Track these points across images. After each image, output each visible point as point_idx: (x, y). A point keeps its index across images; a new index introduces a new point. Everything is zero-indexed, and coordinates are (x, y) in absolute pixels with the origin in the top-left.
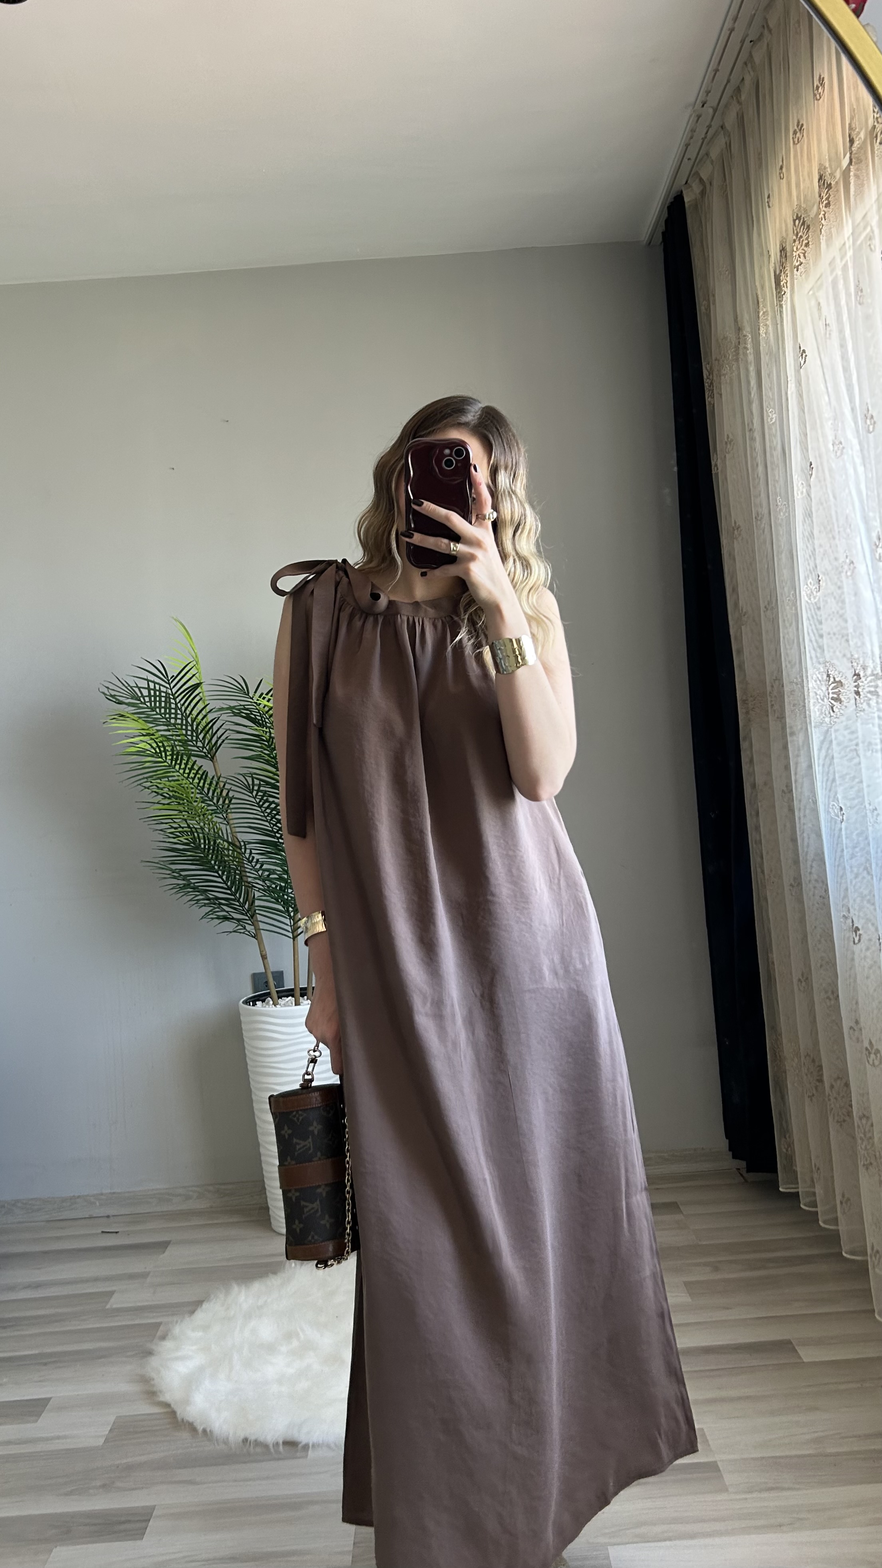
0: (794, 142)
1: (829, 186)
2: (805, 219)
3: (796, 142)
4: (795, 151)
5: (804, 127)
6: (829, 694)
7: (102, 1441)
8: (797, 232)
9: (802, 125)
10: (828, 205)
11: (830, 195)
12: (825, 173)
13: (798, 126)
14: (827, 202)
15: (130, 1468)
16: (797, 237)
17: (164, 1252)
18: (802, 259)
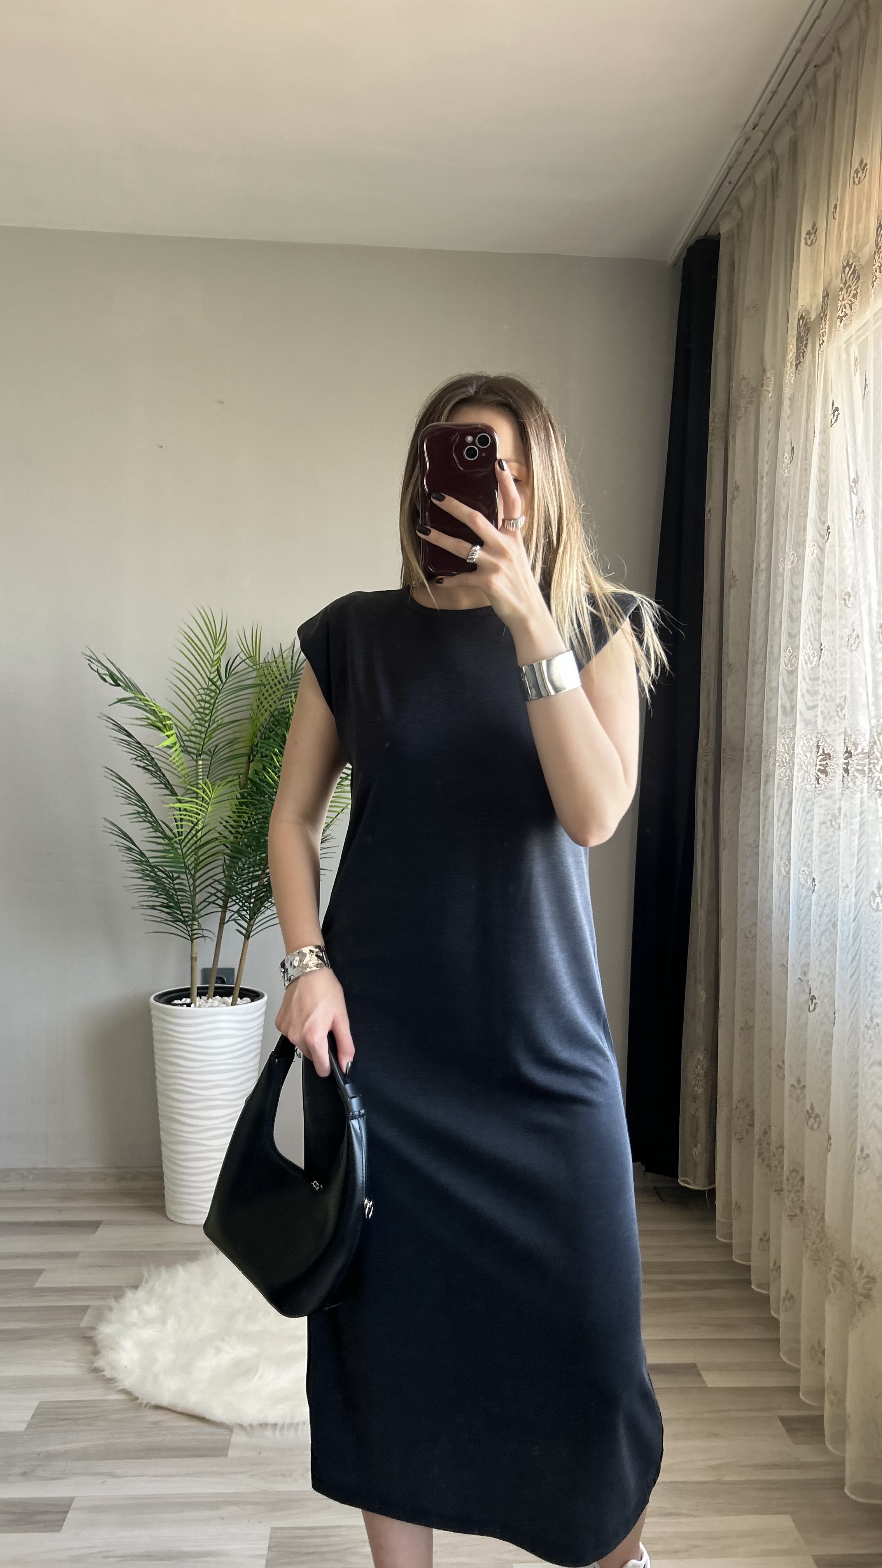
0: (854, 182)
2: (856, 268)
3: (857, 182)
4: (853, 192)
5: (868, 167)
6: (816, 764)
7: (24, 1426)
8: (846, 280)
9: (866, 164)
13: (861, 164)
15: (50, 1457)
16: (845, 286)
17: (95, 1232)
18: (848, 311)
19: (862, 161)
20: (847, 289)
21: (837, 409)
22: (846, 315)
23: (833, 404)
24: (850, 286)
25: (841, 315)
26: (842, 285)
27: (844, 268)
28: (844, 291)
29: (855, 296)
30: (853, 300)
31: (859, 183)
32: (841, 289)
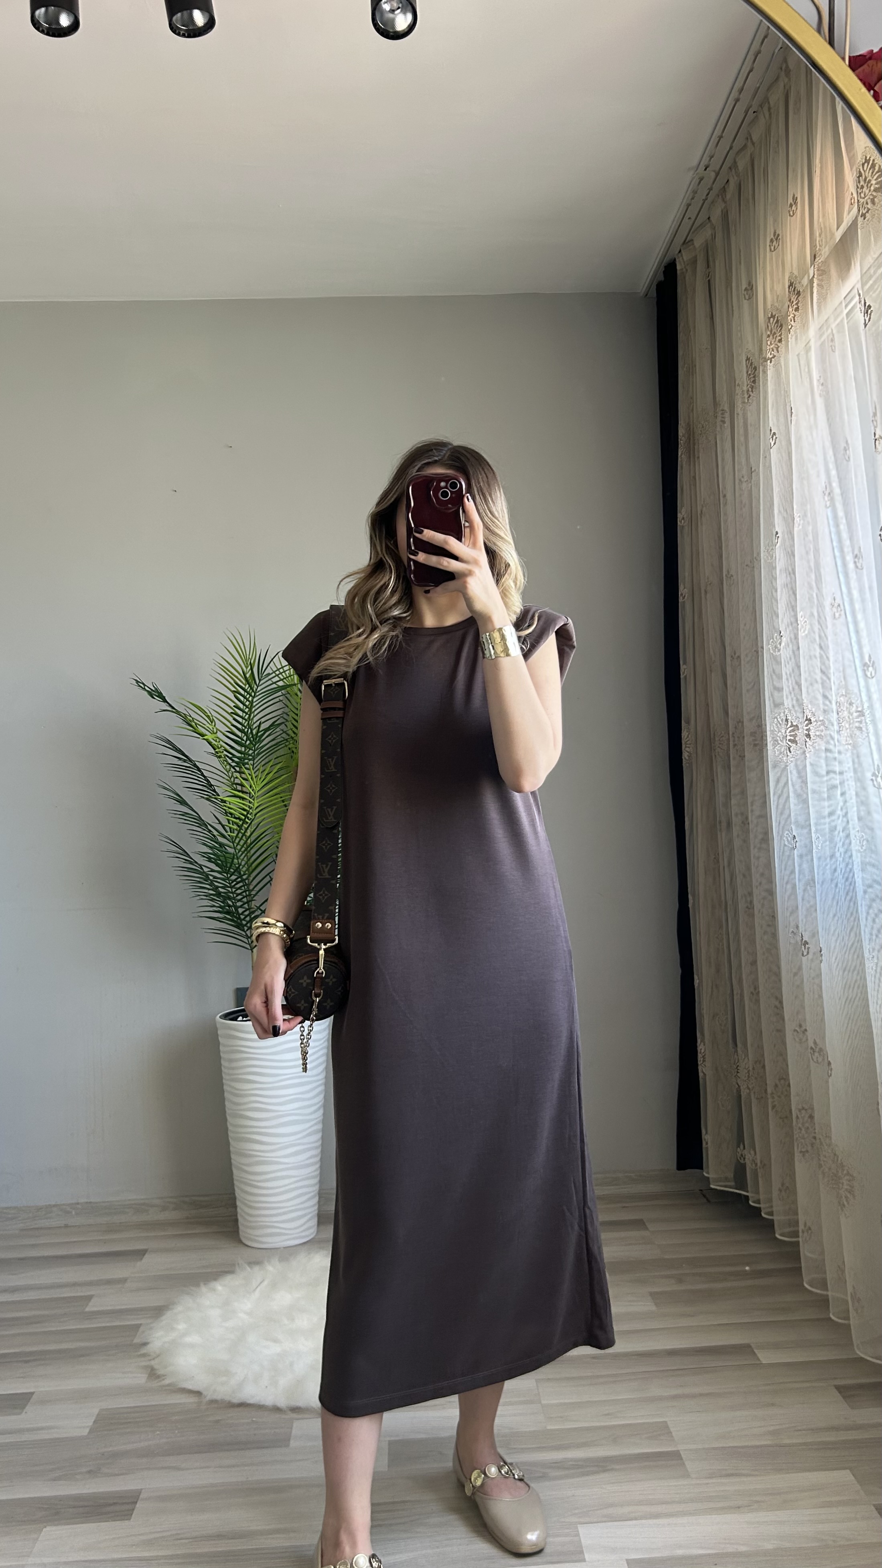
0: (771, 249)
1: (799, 293)
2: (779, 318)
3: (773, 250)
4: (771, 259)
5: (780, 237)
6: (786, 737)
7: (87, 1430)
8: (771, 329)
9: (779, 235)
10: (797, 309)
11: (799, 301)
12: (796, 281)
13: (774, 235)
14: (796, 306)
15: (115, 1455)
16: (771, 331)
17: (141, 1259)
18: (775, 353)
20: (773, 336)
21: (774, 434)
22: (774, 356)
23: (771, 430)
24: (775, 333)
25: (770, 357)
26: (769, 333)
27: (769, 318)
28: (771, 337)
29: (780, 341)
30: (779, 344)
32: (769, 336)
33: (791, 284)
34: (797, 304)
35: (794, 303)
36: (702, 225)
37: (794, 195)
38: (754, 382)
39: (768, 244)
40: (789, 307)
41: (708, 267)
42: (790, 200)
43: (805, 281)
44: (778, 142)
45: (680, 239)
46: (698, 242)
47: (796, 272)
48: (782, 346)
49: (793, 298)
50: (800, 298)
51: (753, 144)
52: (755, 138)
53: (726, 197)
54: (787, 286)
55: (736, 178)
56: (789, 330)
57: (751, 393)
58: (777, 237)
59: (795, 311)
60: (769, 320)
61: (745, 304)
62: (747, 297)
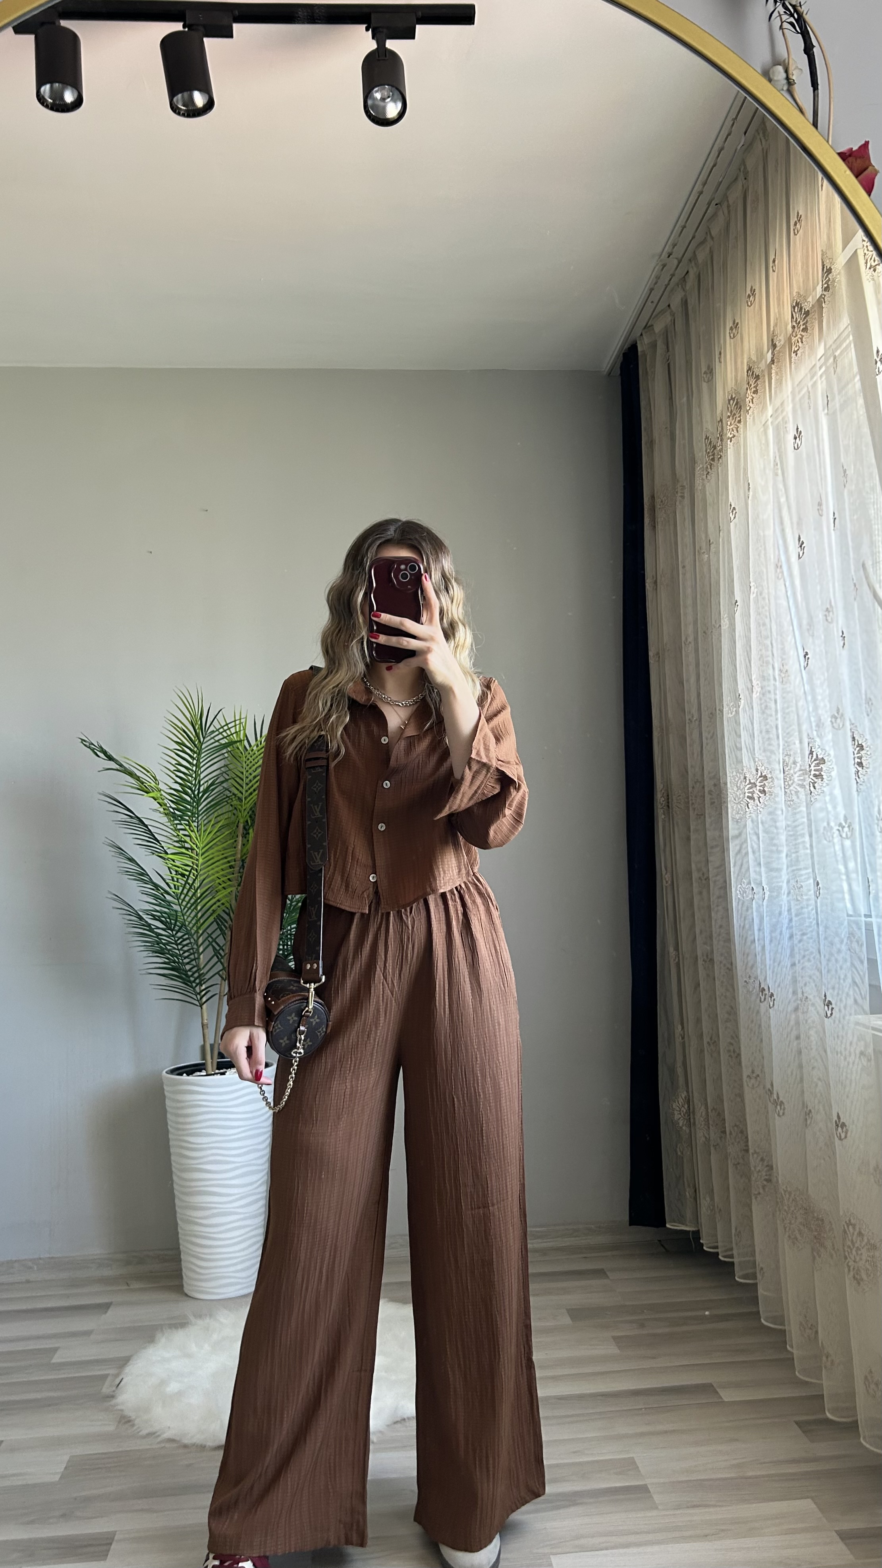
0: (730, 337)
1: (757, 377)
2: (738, 401)
4: (731, 344)
5: (738, 326)
7: (58, 1476)
8: (731, 410)
9: (737, 323)
10: (756, 392)
11: (757, 385)
12: (754, 366)
13: (734, 323)
14: (755, 389)
15: (87, 1499)
16: (731, 413)
17: (105, 1313)
18: (735, 432)
19: (734, 321)
20: (733, 416)
21: (734, 508)
22: (734, 436)
23: (731, 505)
24: (735, 414)
25: (731, 436)
26: (729, 414)
27: (729, 401)
29: (739, 422)
30: (738, 425)
31: (734, 337)
32: (729, 417)
33: (749, 369)
34: (756, 387)
35: (753, 386)
36: (662, 312)
37: (752, 287)
38: (713, 460)
39: (728, 331)
40: (747, 389)
41: (668, 351)
42: (748, 292)
43: (763, 365)
44: (736, 238)
45: (642, 323)
46: (658, 327)
47: (754, 358)
48: (741, 426)
49: (752, 382)
50: (758, 382)
51: (712, 238)
52: (714, 232)
53: (685, 285)
54: (746, 371)
55: (695, 269)
56: (748, 411)
57: (709, 470)
58: (736, 325)
59: (754, 393)
60: (729, 403)
61: (705, 386)
62: (706, 380)
